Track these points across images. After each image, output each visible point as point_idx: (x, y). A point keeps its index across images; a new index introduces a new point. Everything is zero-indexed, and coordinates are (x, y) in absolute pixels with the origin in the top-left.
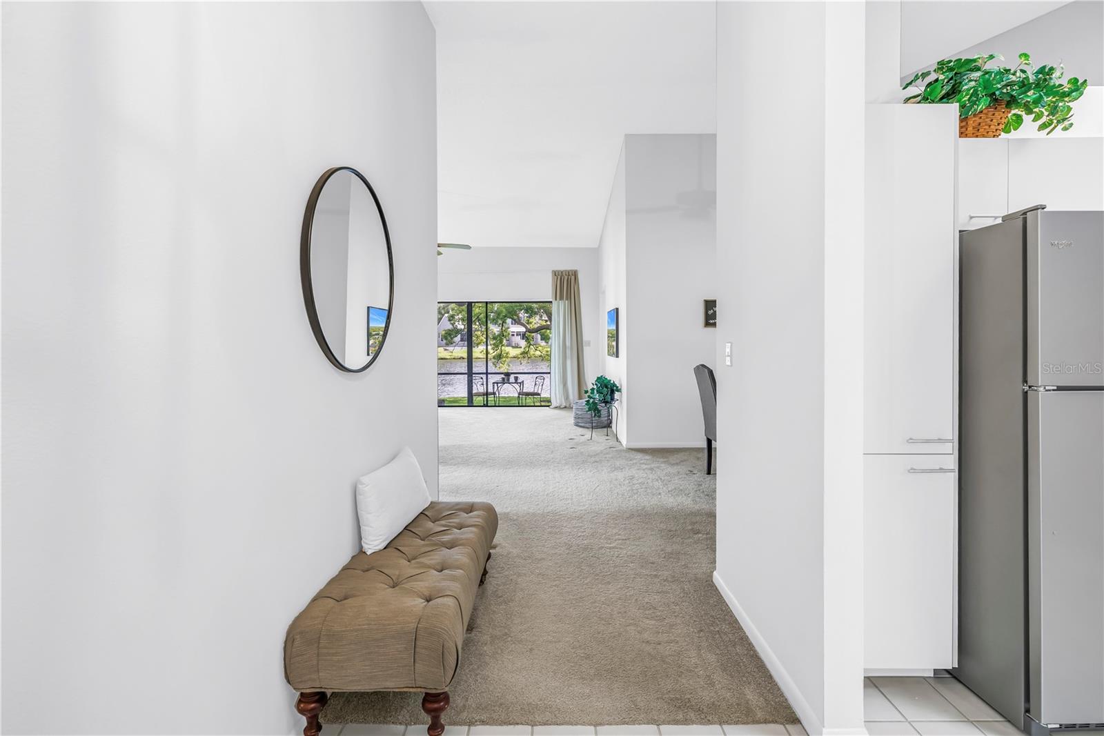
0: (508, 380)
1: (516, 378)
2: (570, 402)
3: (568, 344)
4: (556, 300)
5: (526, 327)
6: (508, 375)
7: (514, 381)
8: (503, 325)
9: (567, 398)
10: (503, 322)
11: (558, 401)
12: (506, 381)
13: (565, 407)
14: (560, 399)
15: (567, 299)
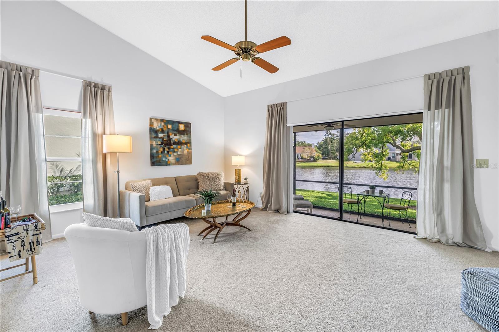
0: (373, 192)
1: (381, 192)
2: (446, 236)
3: (447, 162)
4: (429, 109)
5: (401, 149)
6: (373, 188)
7: (378, 195)
8: (383, 148)
9: (443, 230)
10: (383, 146)
11: (428, 232)
12: (370, 194)
13: (439, 241)
14: (431, 230)
15: (448, 106)
